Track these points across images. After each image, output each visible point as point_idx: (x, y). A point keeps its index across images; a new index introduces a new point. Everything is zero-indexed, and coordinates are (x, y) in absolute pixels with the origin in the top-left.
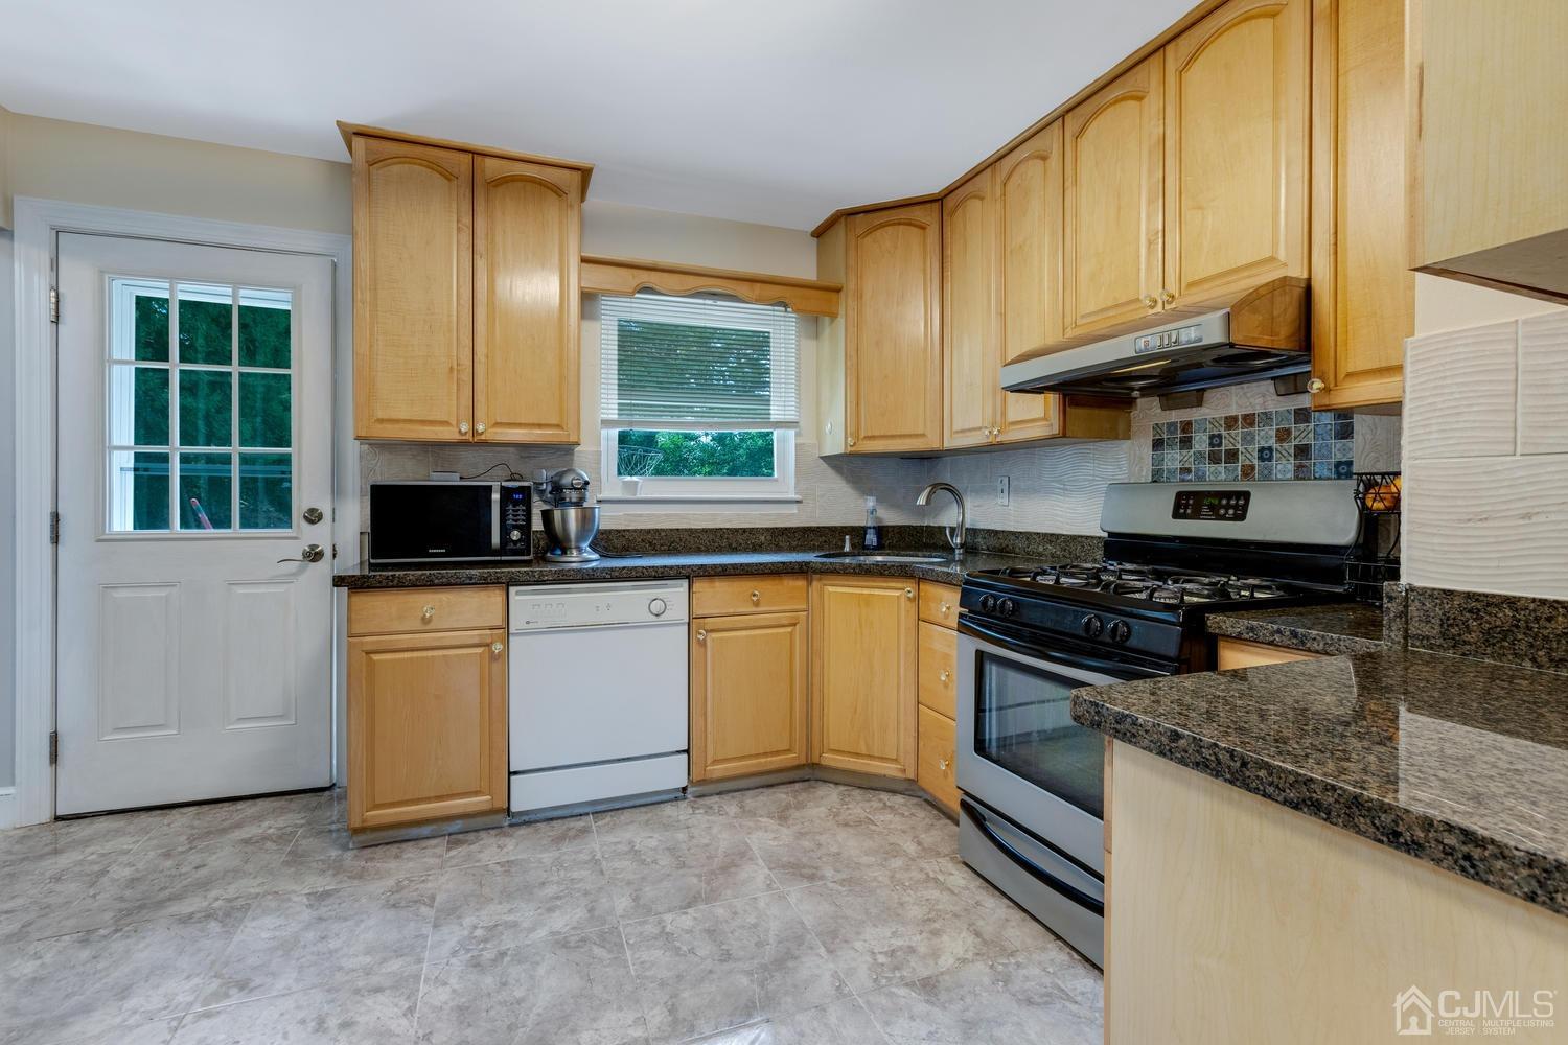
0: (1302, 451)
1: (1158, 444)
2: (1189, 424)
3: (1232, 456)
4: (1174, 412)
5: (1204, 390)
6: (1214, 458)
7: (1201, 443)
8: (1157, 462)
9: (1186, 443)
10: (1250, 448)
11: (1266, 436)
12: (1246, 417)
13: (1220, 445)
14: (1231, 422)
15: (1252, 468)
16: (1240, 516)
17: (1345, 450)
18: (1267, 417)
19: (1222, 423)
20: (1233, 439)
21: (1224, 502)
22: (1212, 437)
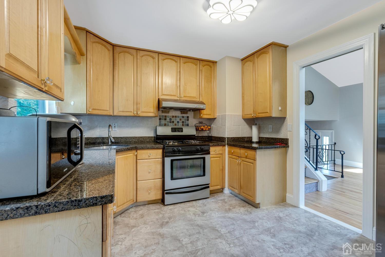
0: (183, 122)
1: (160, 119)
2: (166, 116)
3: (173, 122)
4: (163, 114)
5: (169, 111)
6: (170, 122)
7: (168, 119)
8: (160, 122)
9: (165, 119)
10: (176, 121)
11: (178, 119)
12: (175, 116)
13: (171, 120)
14: (173, 117)
15: (176, 124)
16: (182, 131)
17: (188, 122)
18: (178, 117)
19: (172, 117)
20: (173, 119)
21: (179, 129)
22: (170, 119)
